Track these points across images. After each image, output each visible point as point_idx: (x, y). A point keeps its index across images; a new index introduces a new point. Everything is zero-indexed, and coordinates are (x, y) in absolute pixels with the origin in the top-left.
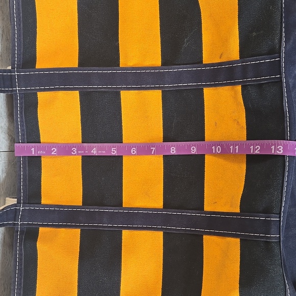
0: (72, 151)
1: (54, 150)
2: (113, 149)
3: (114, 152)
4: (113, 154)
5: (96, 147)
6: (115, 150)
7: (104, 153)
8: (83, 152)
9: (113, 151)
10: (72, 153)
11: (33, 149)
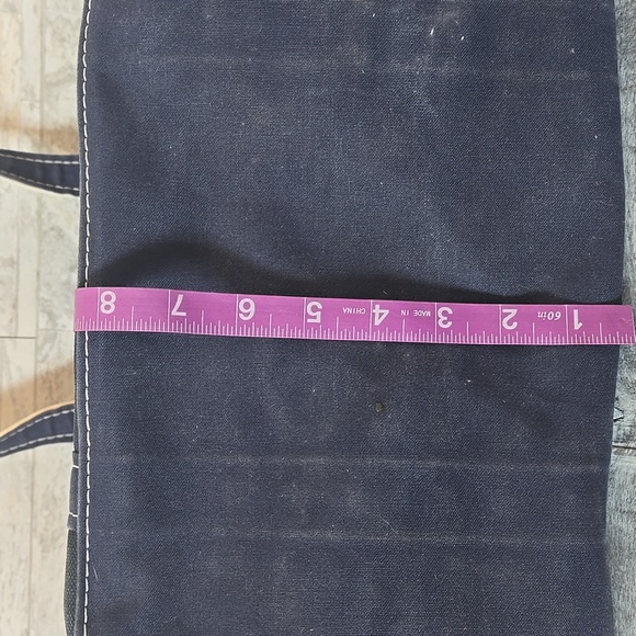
0: (450, 318)
1: (510, 323)
2: (318, 320)
3: (314, 309)
4: (317, 303)
5: (375, 328)
6: (308, 316)
7: (349, 307)
8: (417, 313)
9: (318, 314)
10: (450, 312)
11: (577, 326)
